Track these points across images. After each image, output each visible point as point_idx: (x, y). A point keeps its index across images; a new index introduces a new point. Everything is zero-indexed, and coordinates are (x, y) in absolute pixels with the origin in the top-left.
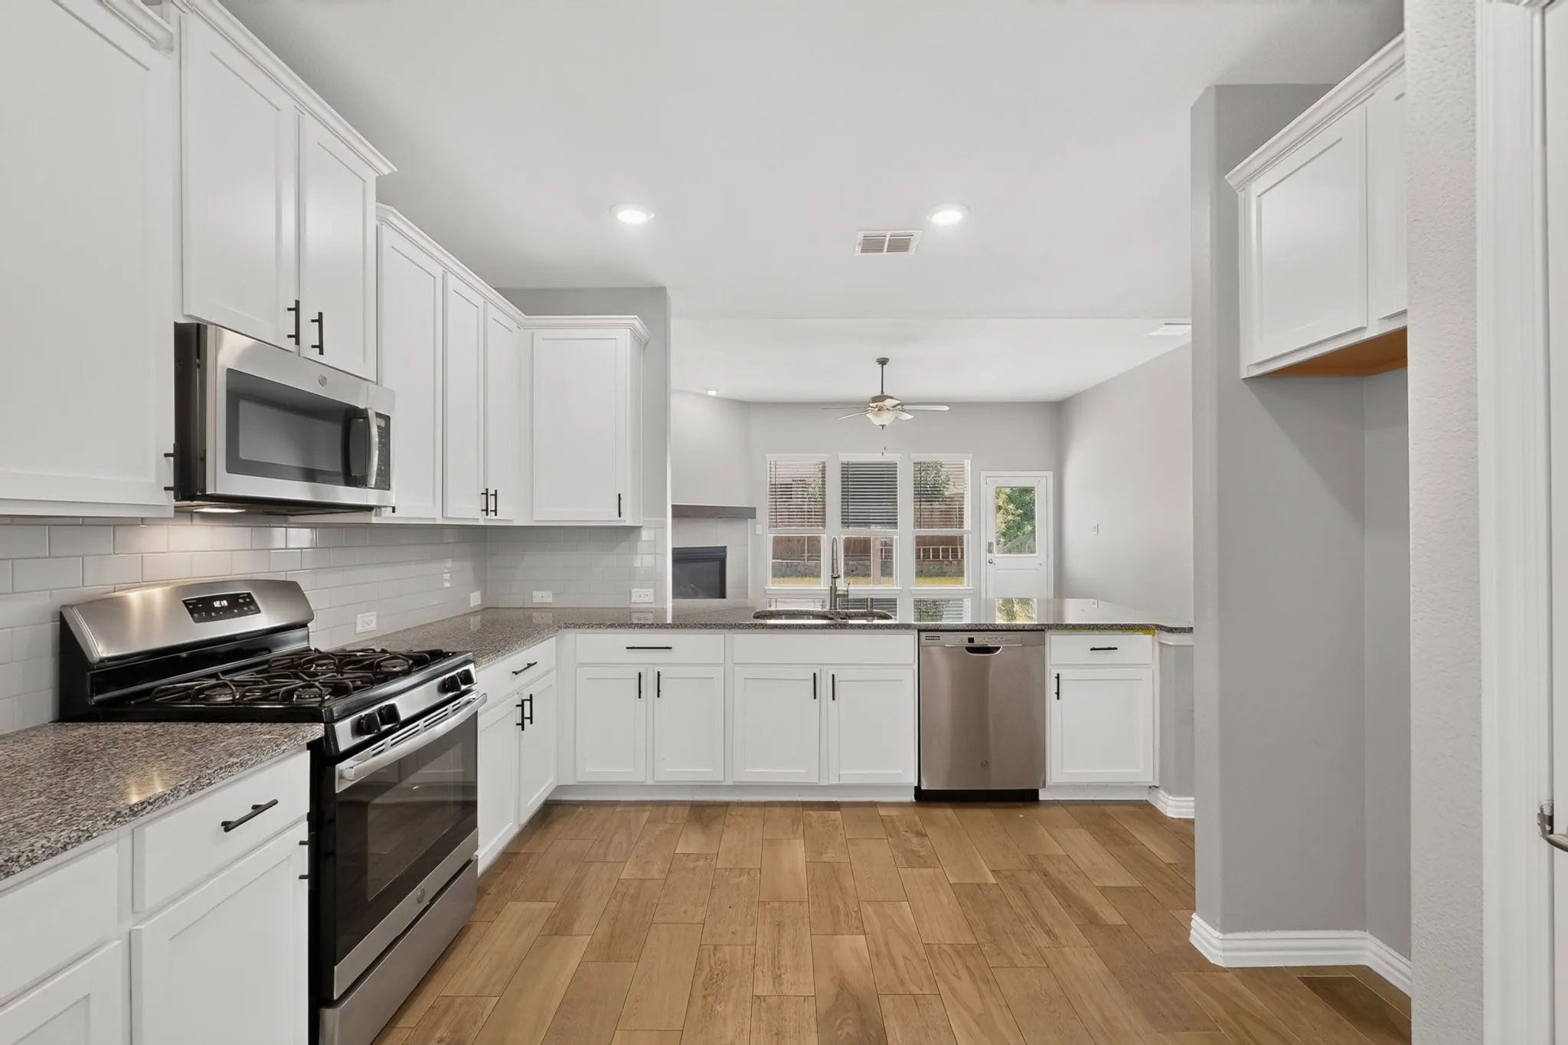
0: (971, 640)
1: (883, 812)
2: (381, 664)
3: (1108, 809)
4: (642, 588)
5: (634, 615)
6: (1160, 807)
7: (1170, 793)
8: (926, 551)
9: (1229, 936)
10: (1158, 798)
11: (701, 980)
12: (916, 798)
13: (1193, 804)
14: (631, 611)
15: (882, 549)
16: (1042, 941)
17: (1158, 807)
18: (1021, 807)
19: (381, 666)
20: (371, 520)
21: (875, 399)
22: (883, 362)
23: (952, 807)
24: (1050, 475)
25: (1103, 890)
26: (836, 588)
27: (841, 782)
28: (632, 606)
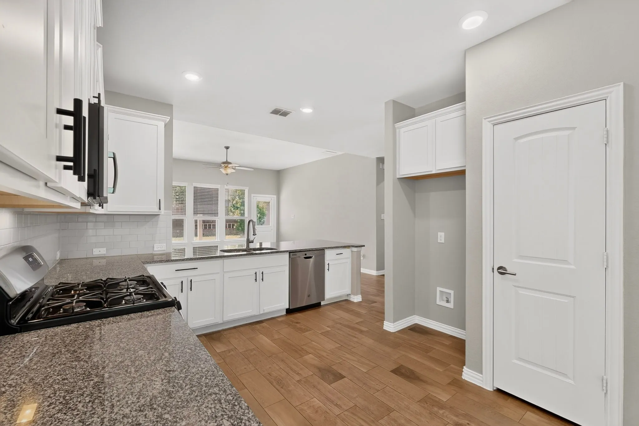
0: (306, 255)
1: (279, 319)
2: (120, 284)
3: (340, 303)
4: (159, 243)
5: (155, 257)
6: (352, 300)
7: (354, 295)
8: (230, 225)
9: (395, 323)
10: (351, 297)
11: (275, 384)
12: (286, 313)
13: (361, 297)
14: (153, 255)
15: (203, 225)
16: (356, 340)
17: (351, 300)
18: (317, 308)
19: (120, 285)
20: (90, 211)
21: (224, 163)
22: (227, 148)
23: (299, 313)
24: (275, 196)
25: (357, 323)
26: (249, 239)
27: (265, 312)
28: (154, 253)
